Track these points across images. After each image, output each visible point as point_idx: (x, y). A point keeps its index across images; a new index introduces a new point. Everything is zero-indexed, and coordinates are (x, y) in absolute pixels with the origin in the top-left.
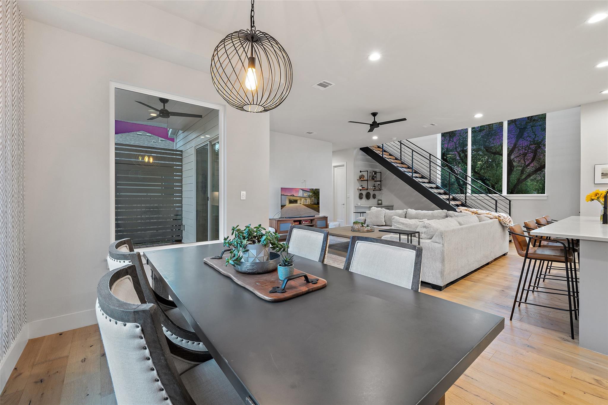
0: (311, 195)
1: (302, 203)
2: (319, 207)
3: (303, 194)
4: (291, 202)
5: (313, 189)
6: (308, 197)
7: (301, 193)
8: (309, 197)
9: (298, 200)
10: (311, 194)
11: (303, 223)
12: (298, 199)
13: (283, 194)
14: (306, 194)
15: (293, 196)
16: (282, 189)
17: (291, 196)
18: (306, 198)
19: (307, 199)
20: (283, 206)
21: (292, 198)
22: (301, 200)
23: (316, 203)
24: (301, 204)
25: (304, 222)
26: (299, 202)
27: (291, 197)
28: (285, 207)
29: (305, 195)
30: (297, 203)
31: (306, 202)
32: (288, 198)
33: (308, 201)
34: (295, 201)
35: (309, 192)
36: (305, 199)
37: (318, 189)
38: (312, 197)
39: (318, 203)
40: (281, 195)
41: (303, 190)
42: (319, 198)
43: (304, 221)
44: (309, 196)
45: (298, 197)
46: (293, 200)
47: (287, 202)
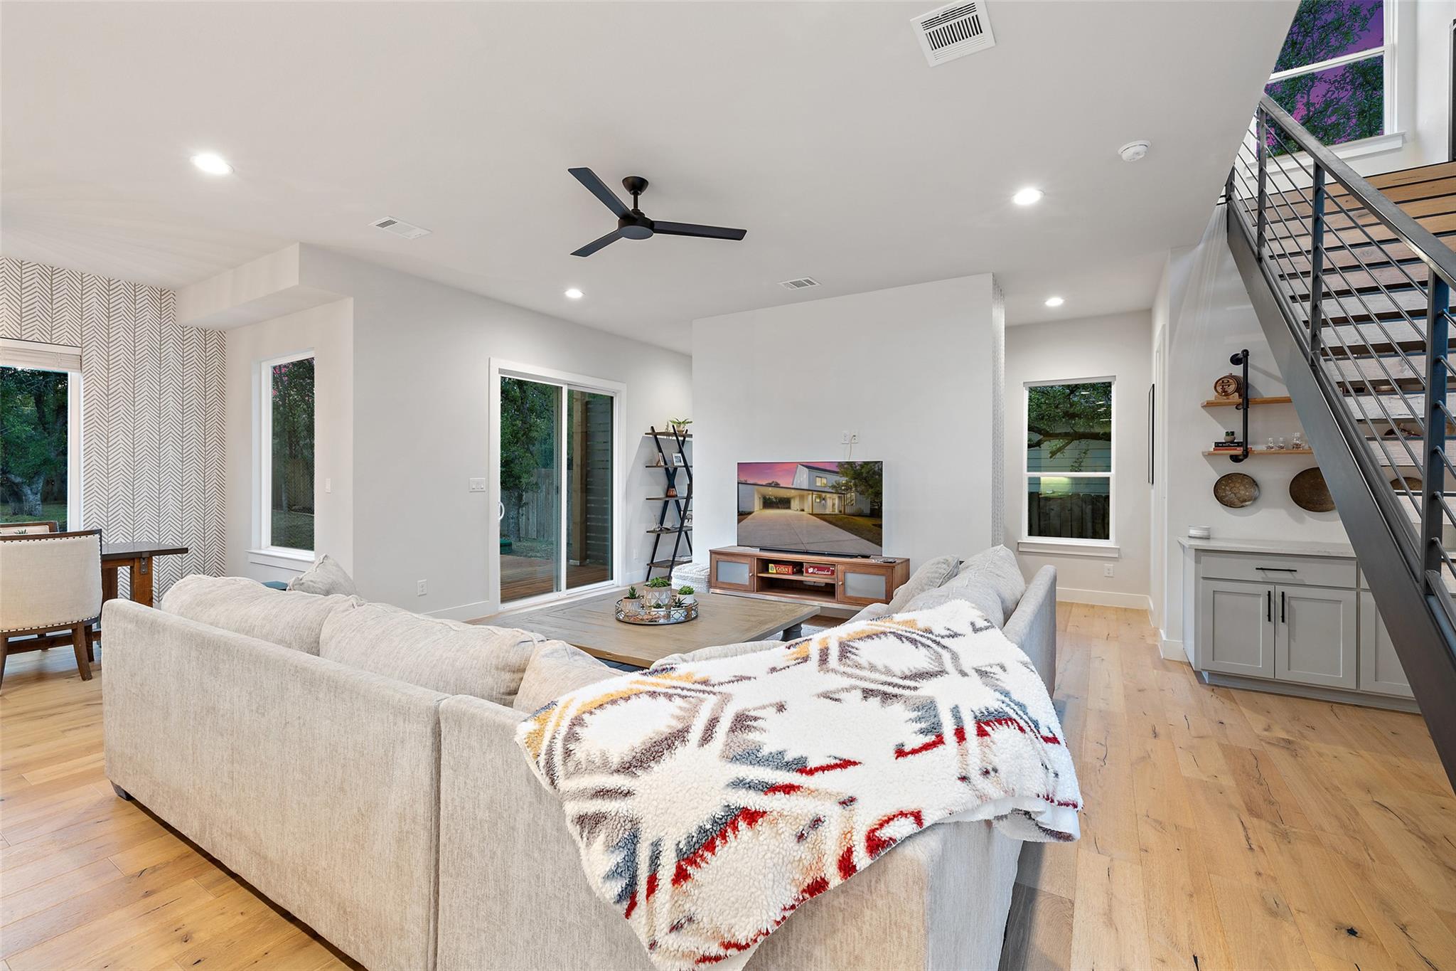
0: (846, 485)
1: (808, 509)
2: (880, 526)
3: (812, 481)
4: (768, 503)
5: (854, 463)
6: (830, 490)
7: (802, 479)
8: (837, 489)
9: (793, 498)
10: (843, 480)
11: (807, 572)
12: (792, 495)
13: (743, 480)
14: (824, 481)
15: (777, 485)
16: (741, 466)
17: (769, 485)
18: (824, 495)
19: (828, 495)
20: (742, 515)
21: (771, 492)
22: (802, 498)
23: (867, 511)
24: (803, 510)
25: (811, 570)
26: (795, 504)
27: (770, 489)
28: (750, 516)
29: (820, 482)
30: (789, 508)
31: (824, 506)
32: (758, 492)
33: (832, 504)
34: (785, 503)
35: (837, 473)
36: (820, 497)
37: (876, 462)
38: (848, 489)
39: (876, 513)
40: (738, 483)
41: (811, 467)
42: (879, 494)
43: (814, 568)
44: (833, 487)
45: (793, 491)
46: (776, 498)
47: (757, 505)
